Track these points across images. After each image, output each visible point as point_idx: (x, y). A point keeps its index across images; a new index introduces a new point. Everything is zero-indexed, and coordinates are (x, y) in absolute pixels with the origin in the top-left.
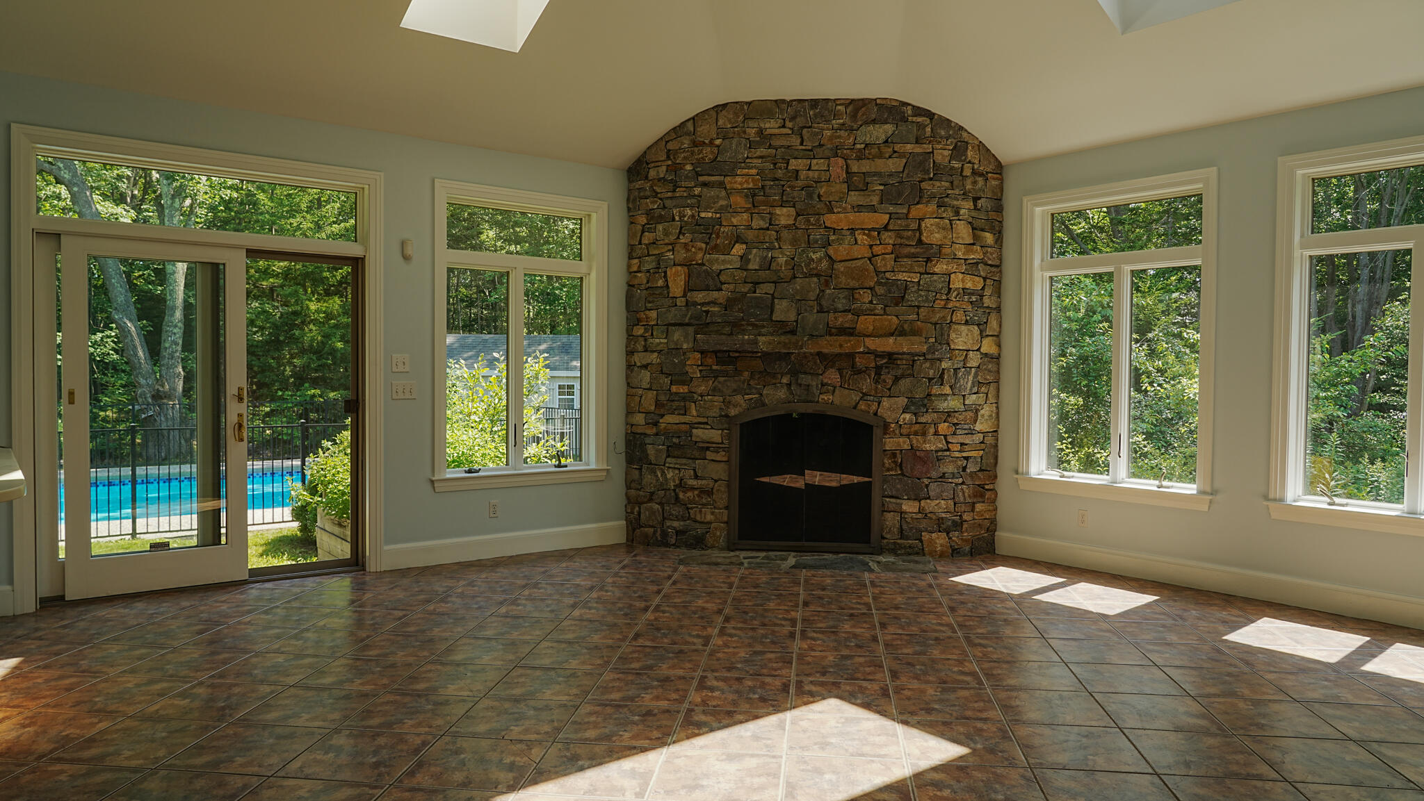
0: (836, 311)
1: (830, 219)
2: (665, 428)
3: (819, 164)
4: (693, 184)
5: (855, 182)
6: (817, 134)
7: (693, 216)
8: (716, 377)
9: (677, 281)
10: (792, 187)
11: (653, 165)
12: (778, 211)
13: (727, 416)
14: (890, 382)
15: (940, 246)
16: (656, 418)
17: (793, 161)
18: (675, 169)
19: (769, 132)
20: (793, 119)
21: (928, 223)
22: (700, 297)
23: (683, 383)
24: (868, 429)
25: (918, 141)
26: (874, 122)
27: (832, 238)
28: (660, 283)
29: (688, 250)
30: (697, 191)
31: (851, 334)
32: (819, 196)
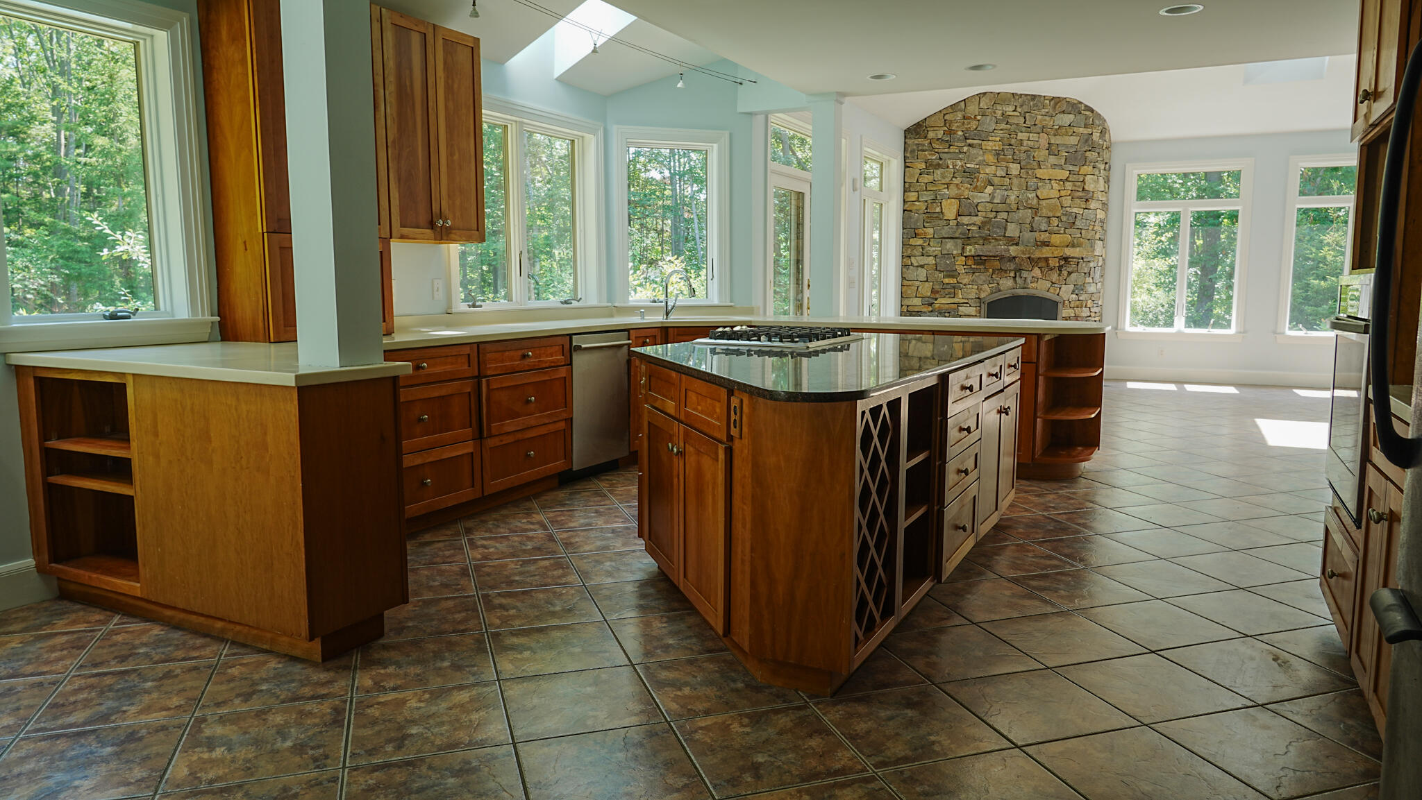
0: (1040, 231)
1: (1039, 173)
2: (939, 307)
3: (1033, 137)
4: (963, 144)
5: (1052, 150)
6: (1033, 117)
7: (962, 166)
8: (974, 273)
9: (950, 209)
10: (1020, 151)
11: (932, 129)
12: (1011, 165)
13: (979, 298)
14: (1066, 275)
15: (1093, 192)
16: (931, 301)
17: (1019, 134)
18: (950, 132)
19: (1008, 113)
20: (1021, 106)
21: (1088, 178)
22: (965, 220)
23: (953, 277)
24: (1056, 304)
25: (1086, 126)
26: (1063, 112)
27: (1040, 184)
28: (938, 210)
29: (959, 189)
30: (965, 149)
31: (1048, 246)
32: (1034, 157)
